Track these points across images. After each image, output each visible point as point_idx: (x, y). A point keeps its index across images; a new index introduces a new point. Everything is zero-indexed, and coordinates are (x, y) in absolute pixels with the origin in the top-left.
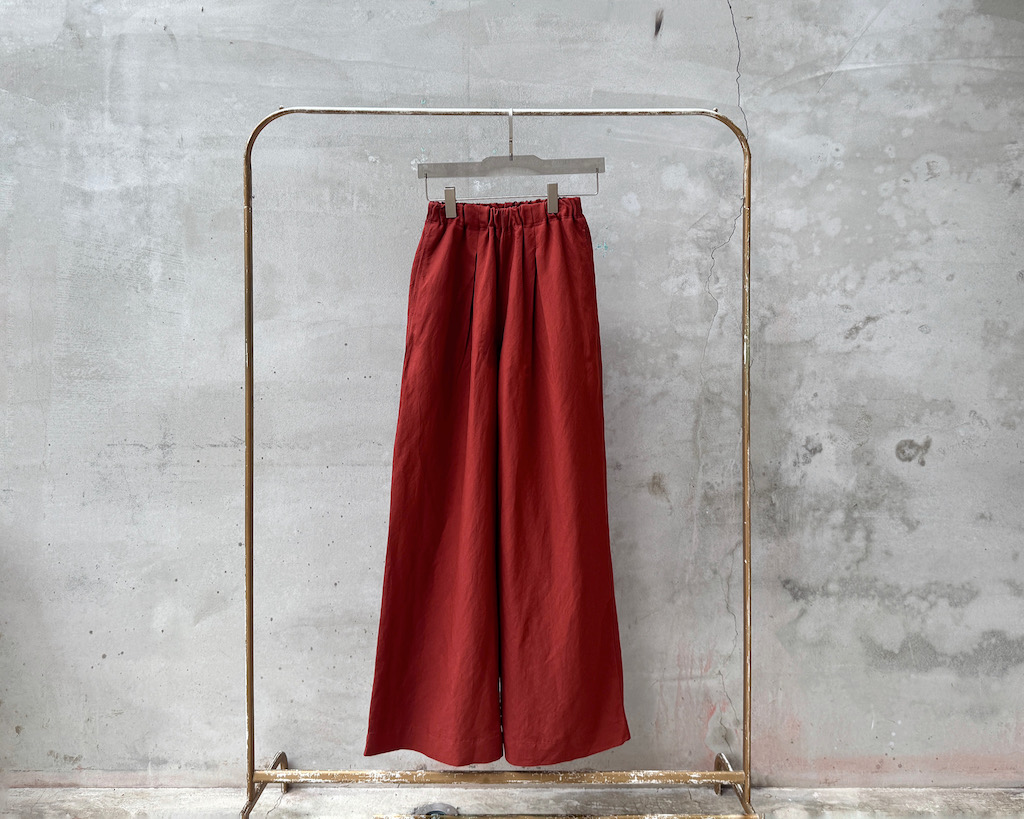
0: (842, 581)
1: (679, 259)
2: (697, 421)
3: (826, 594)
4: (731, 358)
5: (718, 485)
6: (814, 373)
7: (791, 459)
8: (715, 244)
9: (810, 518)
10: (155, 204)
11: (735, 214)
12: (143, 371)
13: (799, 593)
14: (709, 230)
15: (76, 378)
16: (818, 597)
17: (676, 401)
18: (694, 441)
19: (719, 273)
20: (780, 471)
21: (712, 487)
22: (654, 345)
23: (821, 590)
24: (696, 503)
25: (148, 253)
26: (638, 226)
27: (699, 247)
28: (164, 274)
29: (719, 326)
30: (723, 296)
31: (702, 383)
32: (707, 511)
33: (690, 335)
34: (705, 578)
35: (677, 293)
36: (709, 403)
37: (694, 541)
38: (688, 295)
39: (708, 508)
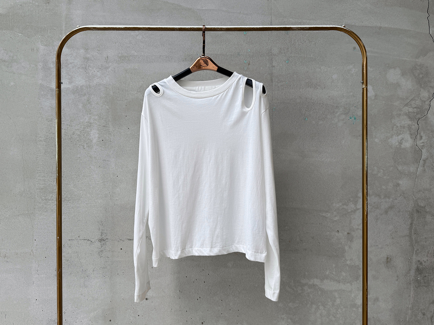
1: (399, 125)
2: (411, 224)
4: (431, 185)
5: (425, 262)
8: (419, 116)
10: (93, 96)
11: (430, 98)
12: (88, 195)
14: (415, 108)
15: (50, 200)
17: (399, 211)
18: (410, 236)
19: (422, 134)
21: (421, 264)
22: (385, 177)
24: (413, 272)
25: (90, 125)
26: (374, 106)
27: (410, 118)
28: (99, 138)
29: (423, 166)
30: (425, 148)
31: (414, 200)
32: (419, 278)
33: (407, 171)
34: (418, 318)
35: (398, 146)
36: (419, 213)
37: (411, 296)
38: (404, 147)
39: (419, 276)
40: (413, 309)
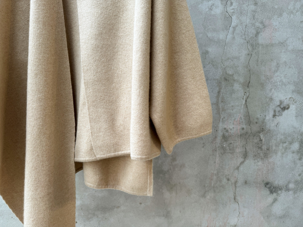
0: (297, 182)
3: (288, 190)
5: (231, 130)
6: (285, 62)
7: (271, 113)
9: (281, 148)
13: (274, 190)
16: (283, 191)
18: (217, 104)
20: (265, 121)
21: (227, 131)
23: (285, 187)
24: (219, 139)
29: (232, 33)
30: (235, 14)
31: (222, 68)
32: (224, 145)
33: (216, 38)
34: (223, 183)
35: (208, 12)
36: (226, 81)
37: (217, 162)
38: (215, 13)
39: (225, 143)
40: (218, 175)
